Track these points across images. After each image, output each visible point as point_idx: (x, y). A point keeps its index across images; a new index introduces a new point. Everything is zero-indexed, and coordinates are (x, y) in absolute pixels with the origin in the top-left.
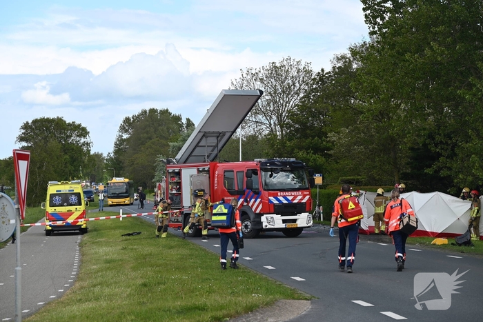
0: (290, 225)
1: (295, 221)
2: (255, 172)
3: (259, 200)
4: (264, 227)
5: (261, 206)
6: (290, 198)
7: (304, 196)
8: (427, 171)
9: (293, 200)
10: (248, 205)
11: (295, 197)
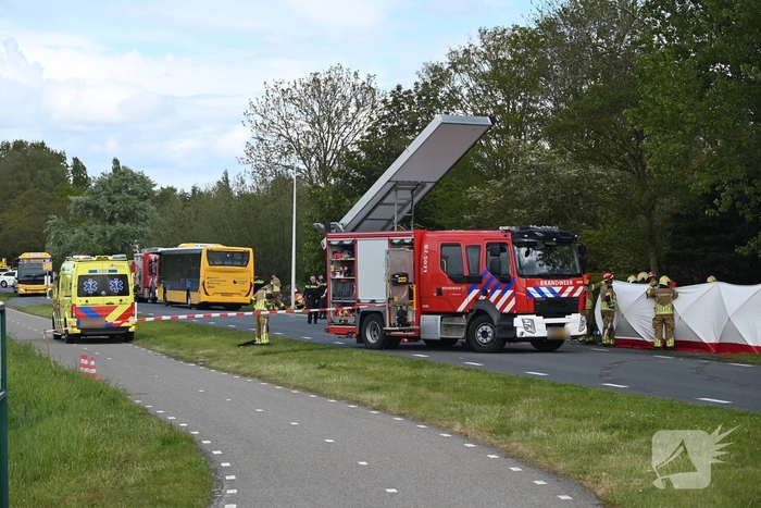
0: (556, 333)
1: (563, 325)
2: (503, 247)
3: (509, 293)
4: (518, 335)
5: (513, 302)
6: (557, 290)
7: (577, 287)
8: (740, 250)
9: (562, 292)
10: (487, 300)
11: (565, 287)
